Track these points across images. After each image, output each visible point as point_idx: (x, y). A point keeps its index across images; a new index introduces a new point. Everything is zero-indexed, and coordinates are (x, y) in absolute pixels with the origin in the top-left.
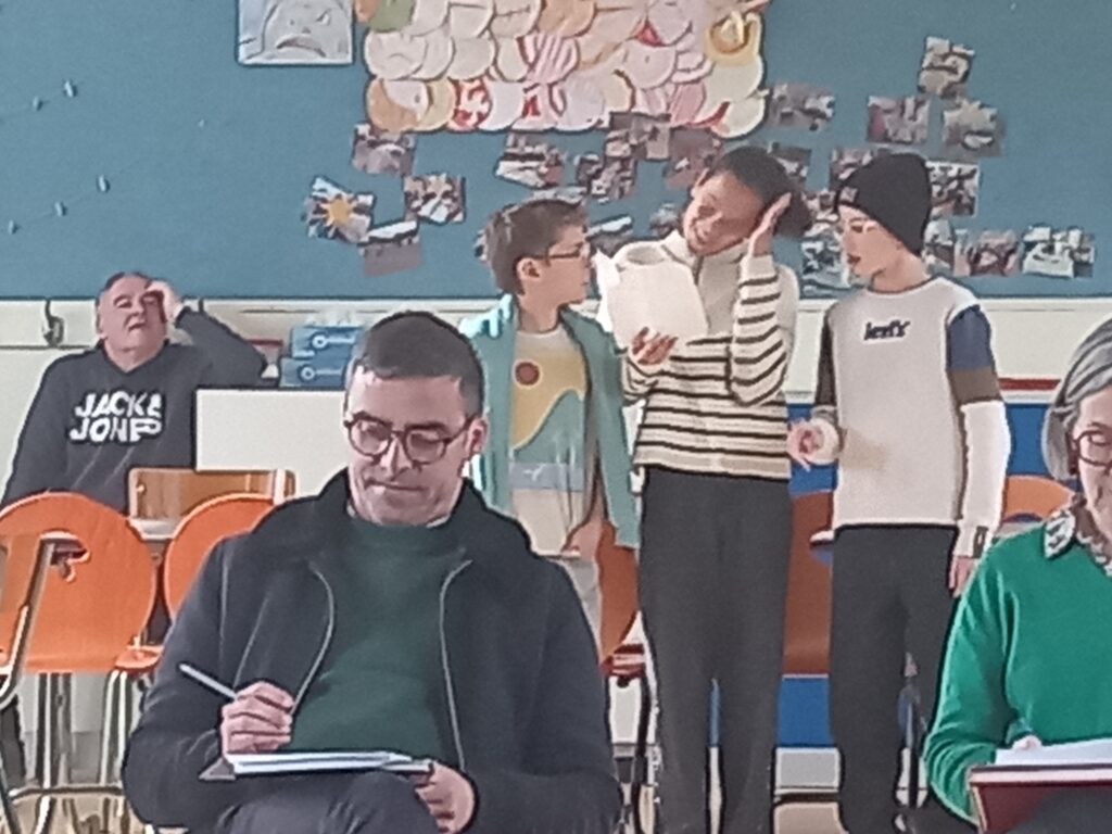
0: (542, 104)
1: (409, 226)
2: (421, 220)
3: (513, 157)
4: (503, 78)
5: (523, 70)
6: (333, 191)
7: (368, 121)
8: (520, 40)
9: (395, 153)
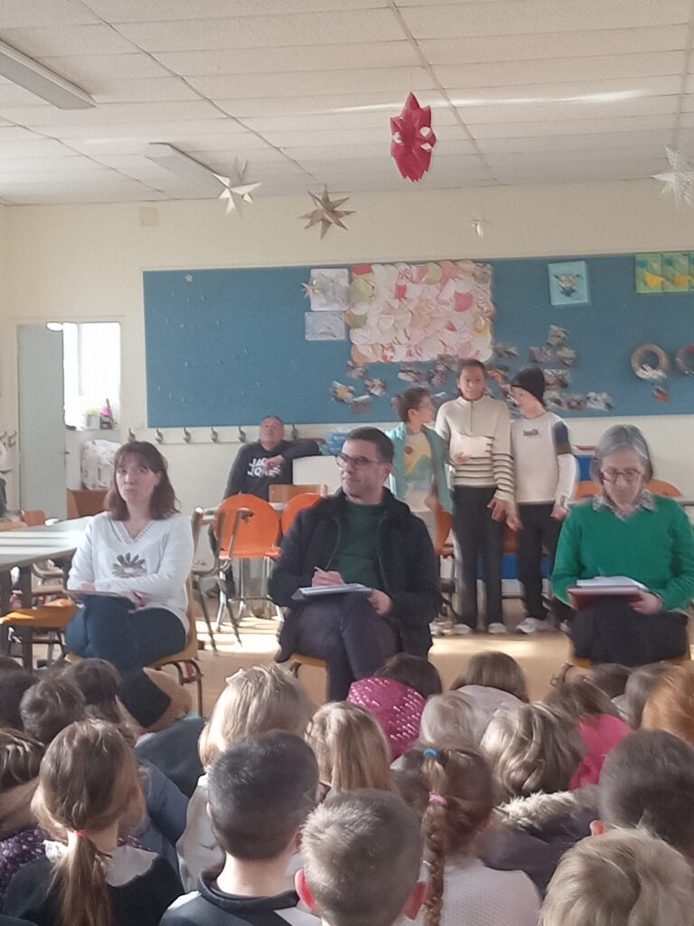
0: (413, 351)
1: (366, 397)
2: (371, 394)
3: (403, 371)
4: (400, 344)
5: (407, 340)
6: (339, 385)
7: (351, 360)
8: (405, 331)
9: (361, 371)
